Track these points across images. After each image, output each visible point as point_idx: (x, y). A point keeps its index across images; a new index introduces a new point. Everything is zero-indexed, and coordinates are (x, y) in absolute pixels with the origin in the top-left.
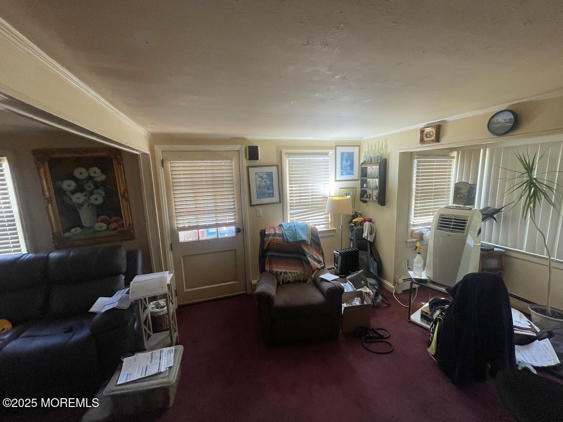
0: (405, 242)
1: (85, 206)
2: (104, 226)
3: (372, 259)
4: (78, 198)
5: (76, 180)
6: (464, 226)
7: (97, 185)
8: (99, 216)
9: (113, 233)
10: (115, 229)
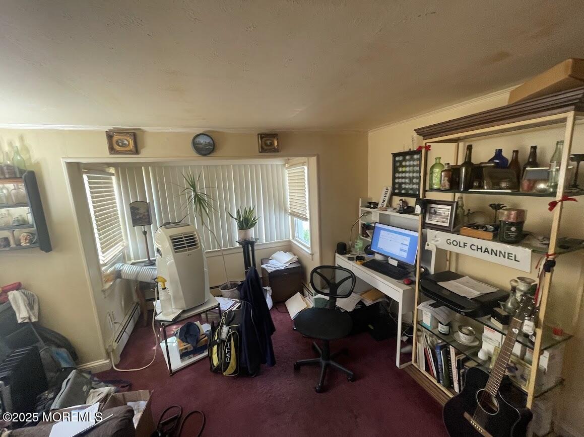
0: (102, 291)
3: (54, 349)
6: (194, 242)
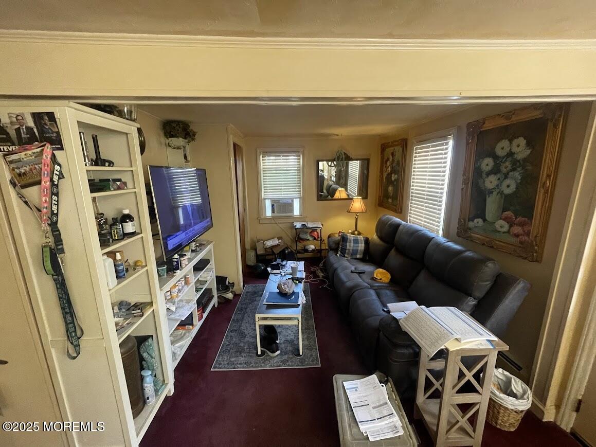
1: (495, 193)
2: (506, 227)
4: (491, 182)
5: (495, 157)
7: (516, 165)
8: (504, 210)
9: (513, 240)
10: (517, 236)
